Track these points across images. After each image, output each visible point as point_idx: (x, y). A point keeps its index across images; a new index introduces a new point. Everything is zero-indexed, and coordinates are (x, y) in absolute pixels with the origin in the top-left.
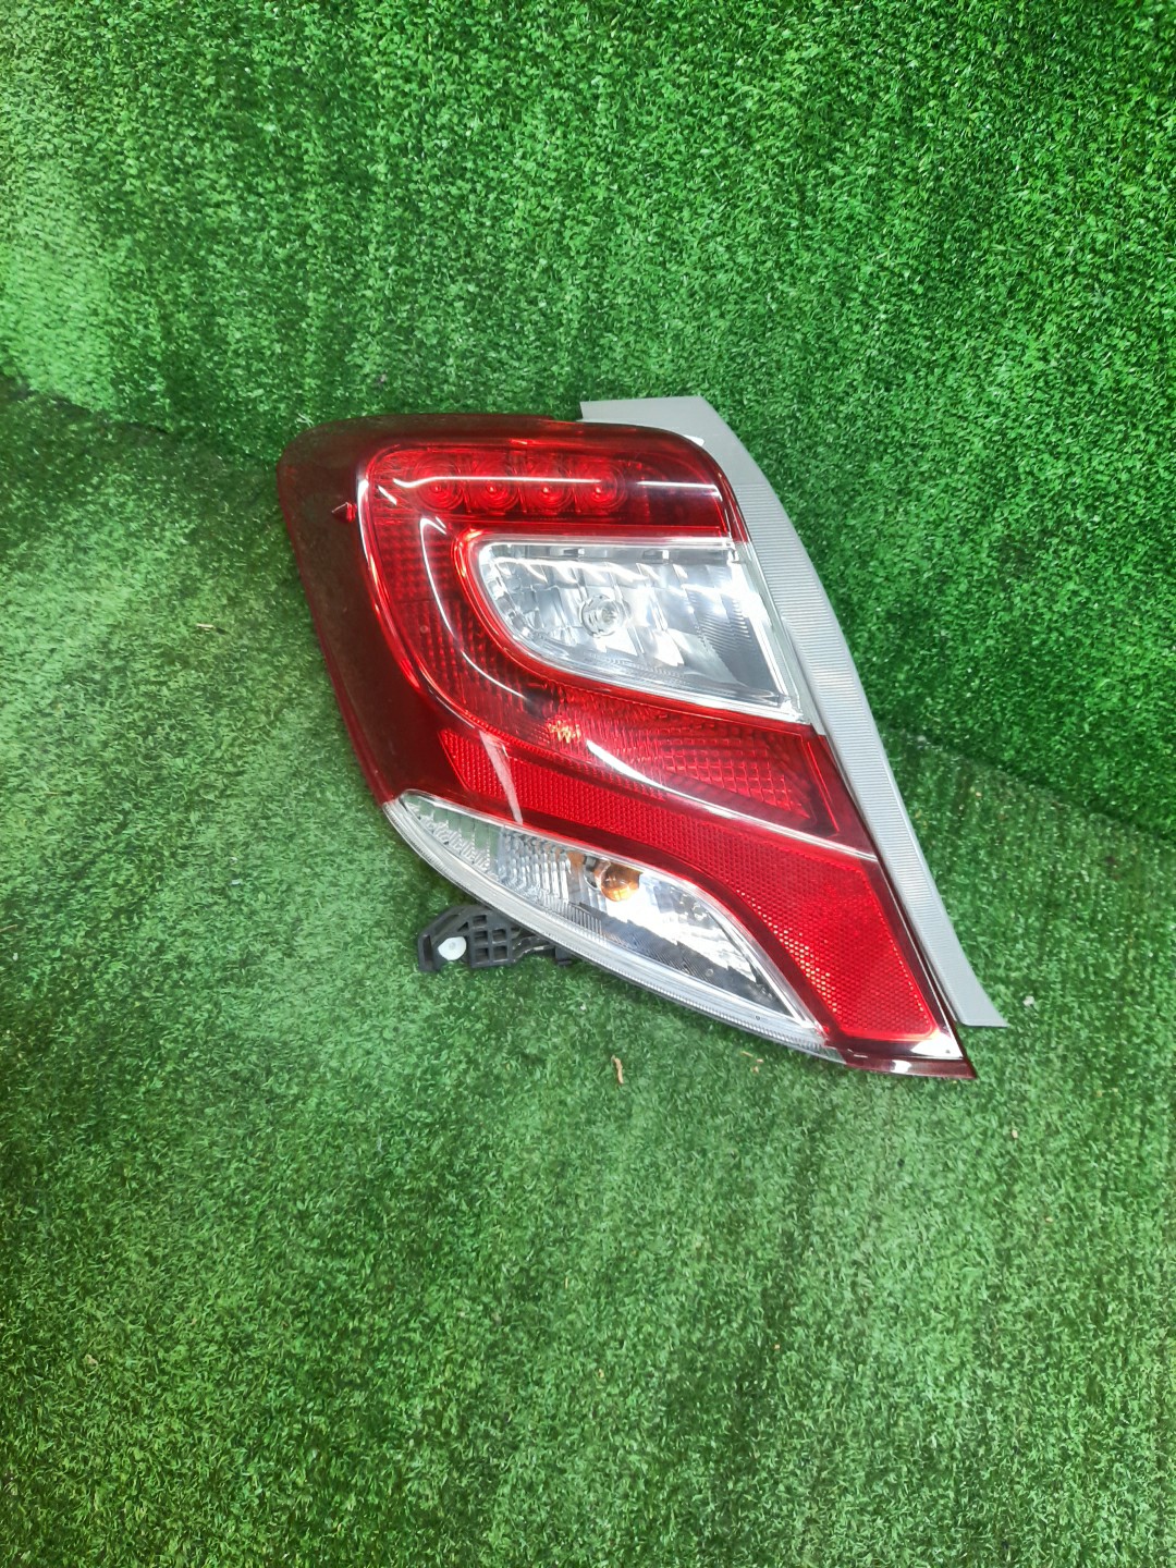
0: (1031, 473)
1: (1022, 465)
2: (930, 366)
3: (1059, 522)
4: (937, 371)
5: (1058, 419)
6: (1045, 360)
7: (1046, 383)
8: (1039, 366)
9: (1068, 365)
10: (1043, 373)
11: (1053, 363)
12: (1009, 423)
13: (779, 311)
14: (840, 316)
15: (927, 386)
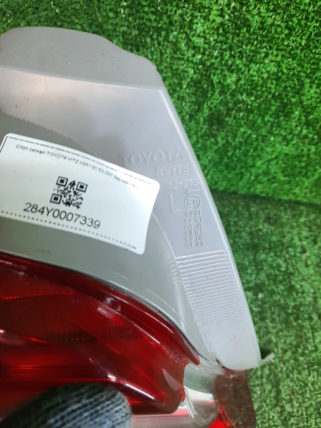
0: (220, 83)
1: (215, 79)
2: (158, 30)
3: (235, 104)
4: (163, 33)
5: (231, 51)
6: (222, 15)
7: (224, 30)
8: (219, 20)
9: (235, 16)
10: (222, 24)
11: (227, 17)
12: (206, 57)
13: (62, 12)
14: (99, 8)
15: (159, 44)
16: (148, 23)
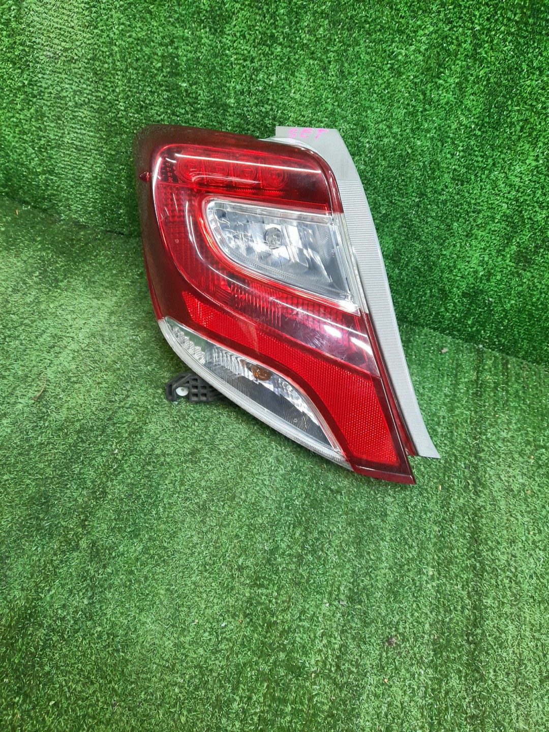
16: (476, 164)
